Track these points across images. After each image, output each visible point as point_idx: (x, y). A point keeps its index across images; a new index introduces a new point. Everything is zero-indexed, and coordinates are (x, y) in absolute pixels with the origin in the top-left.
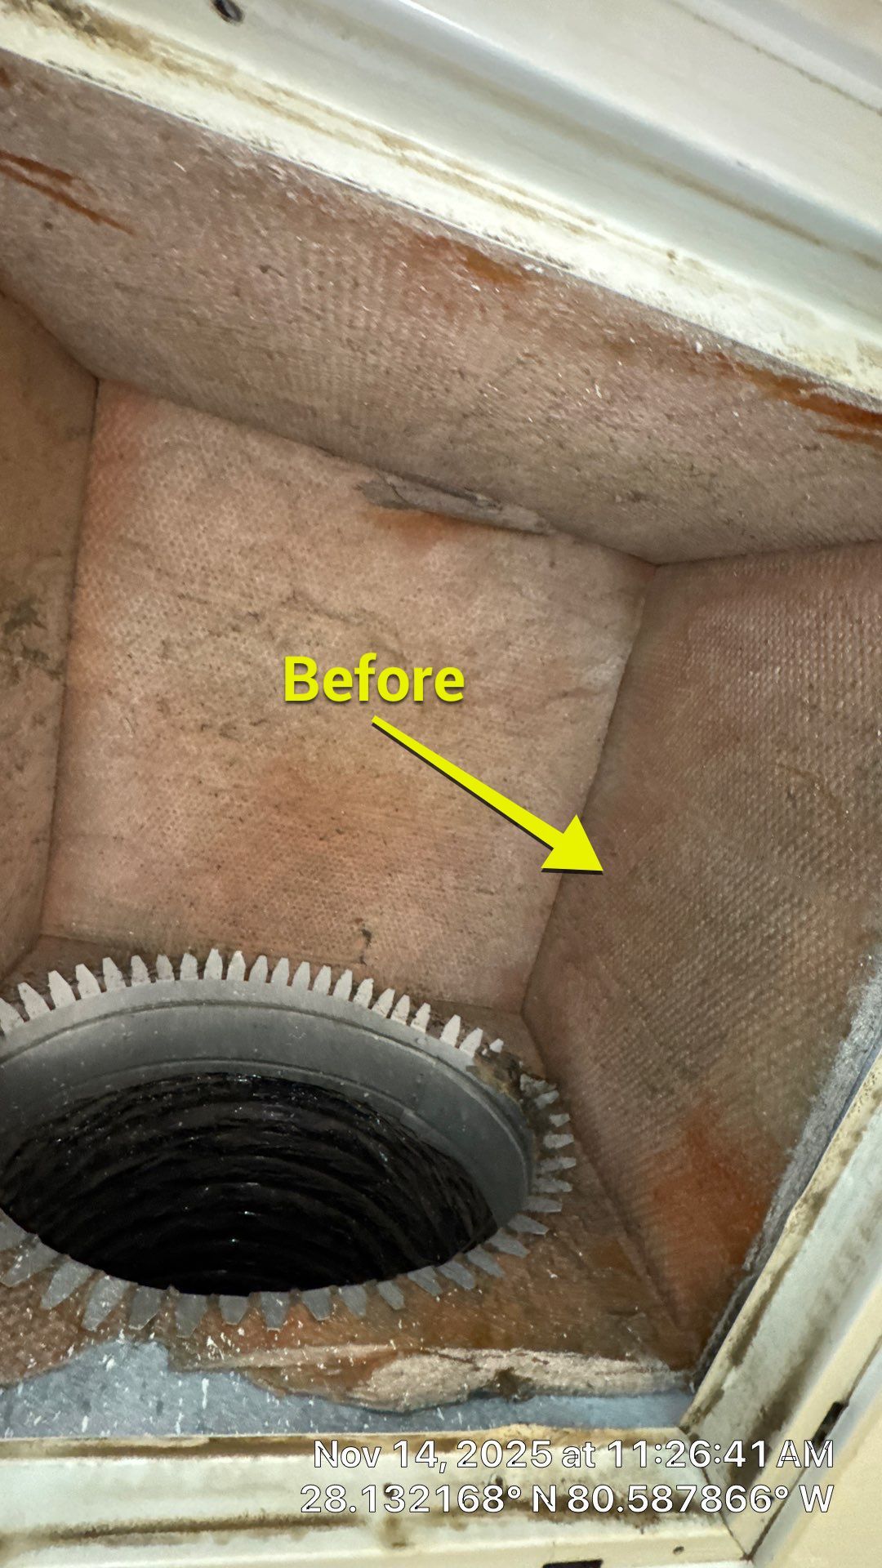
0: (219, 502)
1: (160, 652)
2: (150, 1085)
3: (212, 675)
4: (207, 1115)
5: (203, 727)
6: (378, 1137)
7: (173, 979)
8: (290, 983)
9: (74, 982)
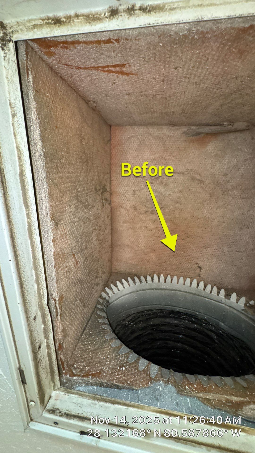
0: (144, 149)
1: (133, 193)
2: (143, 312)
3: (147, 197)
4: (158, 321)
5: (146, 212)
6: (211, 331)
7: (146, 283)
8: (178, 283)
9: (122, 284)
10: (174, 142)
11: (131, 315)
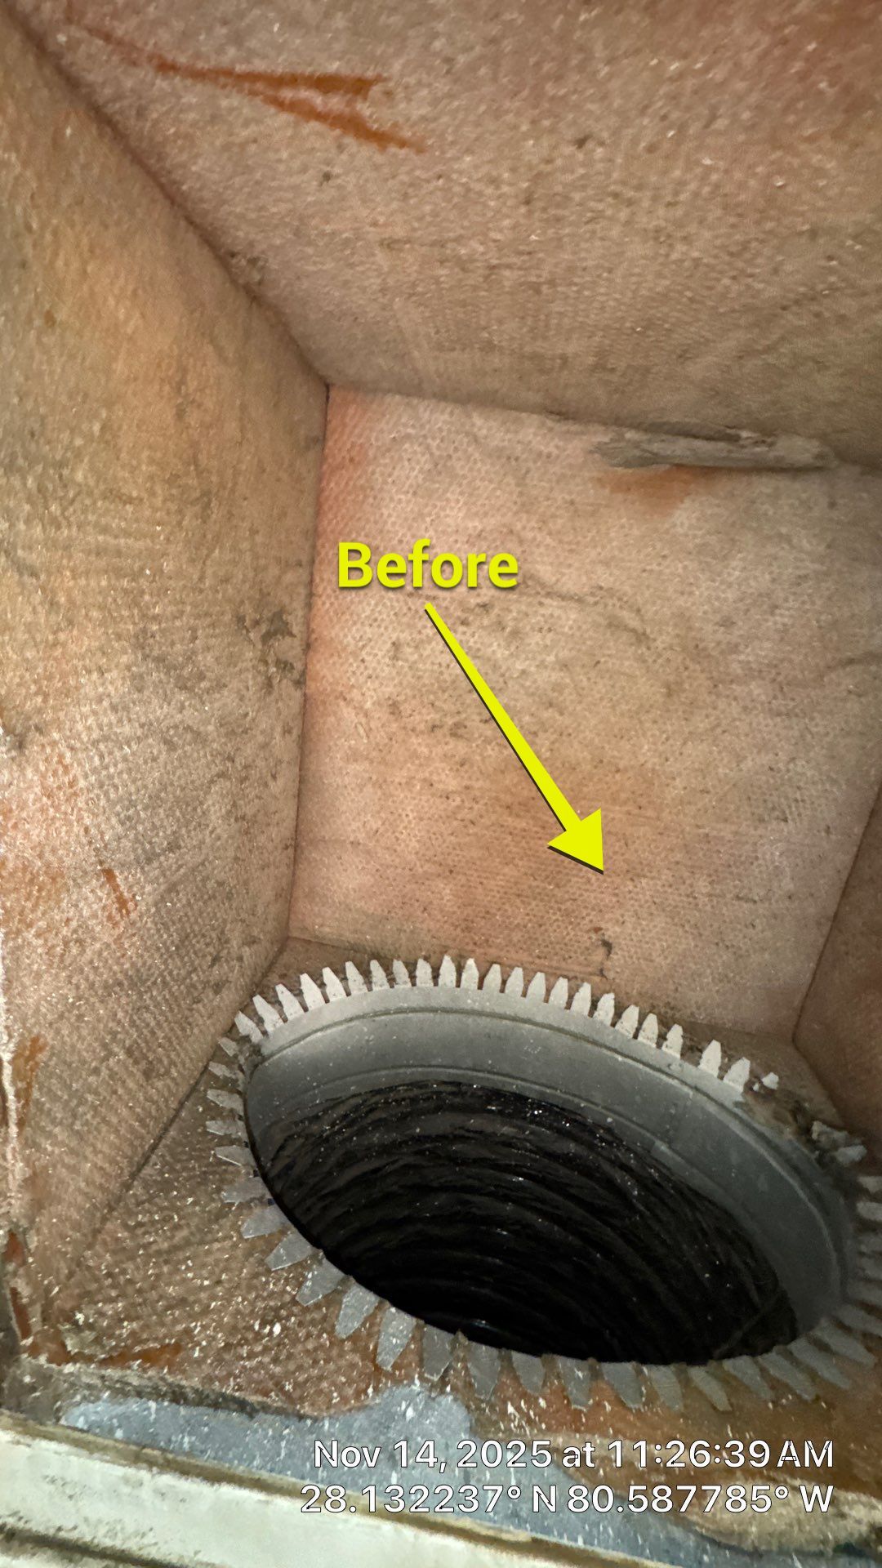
0: (446, 491)
1: (391, 653)
2: (391, 1089)
3: (441, 673)
4: (442, 1123)
5: (434, 727)
6: (624, 1167)
7: (410, 985)
8: (524, 995)
9: (322, 985)
10: (558, 482)
11: (343, 1102)
